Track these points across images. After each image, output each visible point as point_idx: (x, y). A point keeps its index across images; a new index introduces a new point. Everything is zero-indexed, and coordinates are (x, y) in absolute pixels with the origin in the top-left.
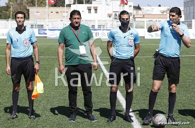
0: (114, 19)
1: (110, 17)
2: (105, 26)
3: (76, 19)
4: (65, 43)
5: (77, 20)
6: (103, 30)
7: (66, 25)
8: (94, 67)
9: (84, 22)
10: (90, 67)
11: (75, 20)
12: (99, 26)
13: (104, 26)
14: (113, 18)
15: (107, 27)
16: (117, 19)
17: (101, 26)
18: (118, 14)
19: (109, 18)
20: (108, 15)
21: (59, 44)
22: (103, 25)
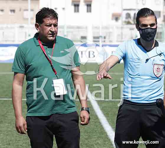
0: (124, 23)
1: (117, 19)
2: (107, 37)
3: (50, 25)
4: (26, 73)
5: (53, 29)
6: (103, 46)
7: (29, 36)
8: (83, 119)
9: (66, 30)
10: (75, 119)
11: (49, 28)
12: (94, 38)
13: (105, 38)
14: (122, 22)
15: (110, 40)
16: (131, 24)
17: (98, 38)
18: (132, 13)
19: (114, 21)
20: (113, 15)
21: (14, 75)
22: (103, 36)
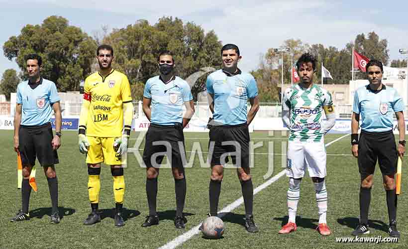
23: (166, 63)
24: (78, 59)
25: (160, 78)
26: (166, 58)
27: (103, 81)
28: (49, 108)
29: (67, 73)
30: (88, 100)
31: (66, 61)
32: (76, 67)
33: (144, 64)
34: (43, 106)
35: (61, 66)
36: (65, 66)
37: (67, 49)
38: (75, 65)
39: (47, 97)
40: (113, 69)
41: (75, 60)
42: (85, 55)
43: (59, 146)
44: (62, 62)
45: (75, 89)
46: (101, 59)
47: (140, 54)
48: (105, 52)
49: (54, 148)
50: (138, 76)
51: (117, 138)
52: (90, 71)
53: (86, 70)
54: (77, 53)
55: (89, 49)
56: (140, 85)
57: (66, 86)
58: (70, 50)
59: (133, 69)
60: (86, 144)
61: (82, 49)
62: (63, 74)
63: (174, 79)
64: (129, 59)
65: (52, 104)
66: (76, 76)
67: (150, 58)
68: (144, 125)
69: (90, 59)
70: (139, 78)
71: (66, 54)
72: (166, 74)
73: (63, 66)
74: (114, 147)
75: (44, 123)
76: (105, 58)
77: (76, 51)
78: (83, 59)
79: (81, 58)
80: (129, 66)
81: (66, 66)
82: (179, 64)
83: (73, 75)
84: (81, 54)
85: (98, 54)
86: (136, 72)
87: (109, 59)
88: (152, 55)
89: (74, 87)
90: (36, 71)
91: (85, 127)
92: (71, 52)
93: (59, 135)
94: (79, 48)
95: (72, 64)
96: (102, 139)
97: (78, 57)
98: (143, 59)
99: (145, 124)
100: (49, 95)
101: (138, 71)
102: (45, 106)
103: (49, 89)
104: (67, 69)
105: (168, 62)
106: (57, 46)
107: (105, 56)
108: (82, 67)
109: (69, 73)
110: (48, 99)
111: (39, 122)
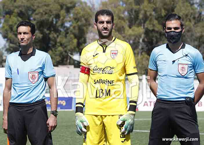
23: (173, 30)
24: (72, 28)
25: (168, 47)
26: (173, 24)
27: (104, 51)
28: (42, 83)
29: (58, 44)
30: (85, 73)
31: (57, 31)
32: (68, 38)
33: (147, 32)
34: (36, 80)
35: (51, 36)
36: (56, 36)
37: (58, 16)
38: (68, 35)
39: (40, 70)
40: (114, 38)
41: (68, 29)
42: (79, 23)
43: (55, 127)
44: (52, 32)
45: (68, 63)
46: (101, 26)
47: (142, 21)
48: (105, 18)
49: (50, 129)
50: (140, 47)
51: (121, 115)
52: (85, 42)
53: (80, 41)
54: (70, 21)
55: (83, 16)
56: (144, 57)
57: (58, 60)
58: (62, 18)
59: (135, 39)
60: (85, 124)
61: (75, 17)
62: (54, 46)
63: (183, 47)
64: (130, 27)
65: (46, 79)
66: (69, 47)
67: (154, 25)
68: (149, 104)
69: (85, 28)
70: (142, 49)
71: (56, 22)
72: (174, 43)
73: (53, 37)
74: (117, 125)
75: (36, 100)
76: (105, 25)
77: (69, 19)
78: (77, 28)
79: (74, 27)
80: (130, 35)
81: (58, 36)
82: (189, 31)
83: (65, 47)
84: (74, 22)
85: (97, 20)
86: (139, 42)
87: (109, 26)
88: (156, 22)
89: (67, 61)
90: (28, 40)
91: (82, 104)
92: (63, 19)
93: (55, 113)
94: (71, 15)
95: (64, 34)
96: (104, 117)
97: (71, 25)
98: (146, 26)
99: (151, 102)
100: (42, 68)
101: (141, 41)
102: (38, 80)
103: (44, 60)
104: (58, 40)
105: (176, 28)
106: (46, 13)
107: (105, 23)
108: (76, 37)
109: (61, 45)
110: (42, 73)
111: (31, 99)
